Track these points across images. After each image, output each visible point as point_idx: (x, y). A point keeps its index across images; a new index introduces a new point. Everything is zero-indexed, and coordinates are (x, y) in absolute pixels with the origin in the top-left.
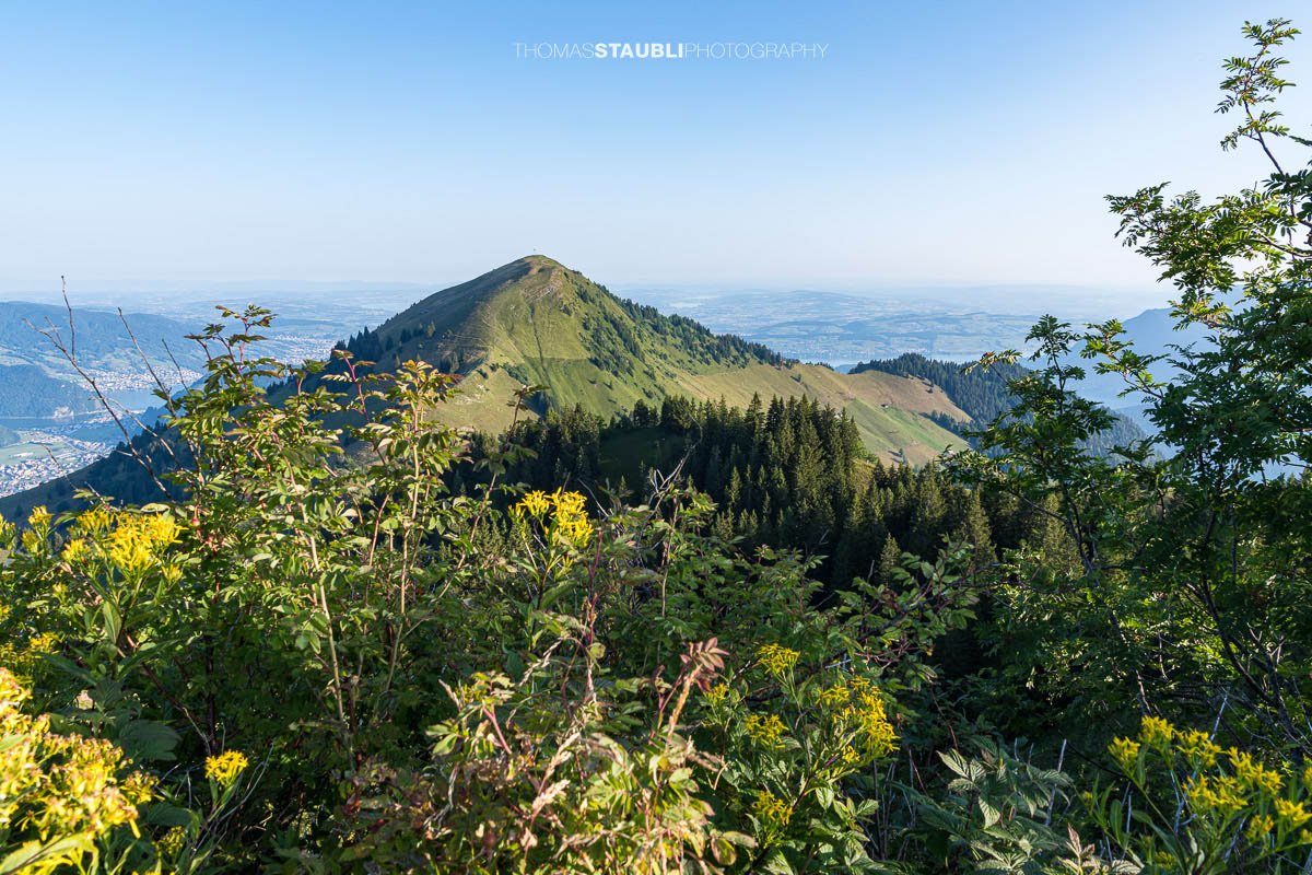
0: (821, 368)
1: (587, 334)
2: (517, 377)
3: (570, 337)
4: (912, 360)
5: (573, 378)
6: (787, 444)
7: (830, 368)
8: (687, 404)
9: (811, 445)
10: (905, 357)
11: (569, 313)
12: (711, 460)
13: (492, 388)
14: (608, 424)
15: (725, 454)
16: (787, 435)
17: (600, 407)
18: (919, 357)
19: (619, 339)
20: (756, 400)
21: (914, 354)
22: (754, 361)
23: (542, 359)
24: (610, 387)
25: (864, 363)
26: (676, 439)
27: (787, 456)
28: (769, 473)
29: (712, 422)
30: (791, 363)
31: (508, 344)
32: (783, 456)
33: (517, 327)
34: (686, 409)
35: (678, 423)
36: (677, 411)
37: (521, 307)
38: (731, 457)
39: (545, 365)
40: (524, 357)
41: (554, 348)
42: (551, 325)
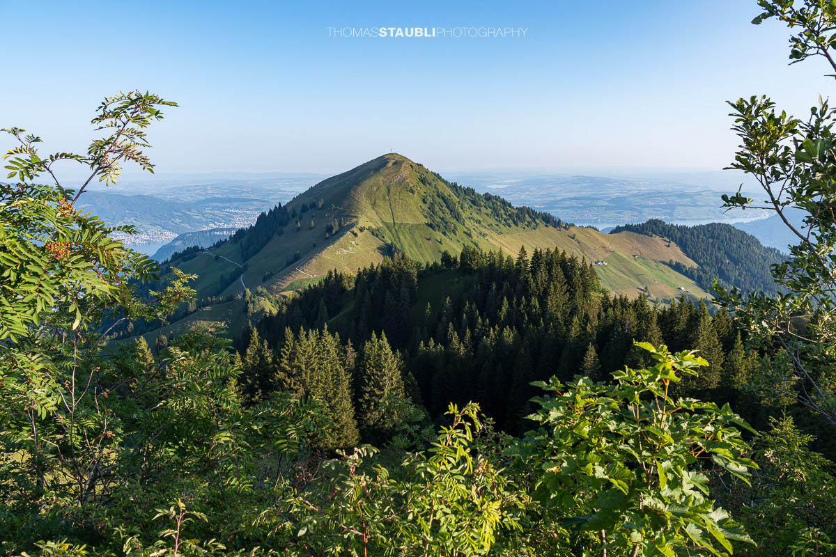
0: (591, 230)
1: (425, 207)
2: (377, 236)
3: (414, 208)
4: (655, 224)
5: (415, 237)
6: (542, 281)
7: (596, 229)
8: (477, 254)
9: (559, 282)
10: (650, 222)
11: (413, 192)
12: (489, 292)
13: (360, 243)
14: (425, 268)
15: (500, 287)
16: (542, 275)
17: (433, 256)
18: (660, 222)
19: (447, 210)
20: (523, 251)
21: (656, 220)
22: (542, 225)
23: (394, 223)
24: (440, 243)
25: (621, 226)
26: (469, 278)
27: (542, 289)
28: (529, 301)
29: (492, 265)
30: (568, 226)
31: (372, 213)
32: (539, 290)
33: (378, 202)
34: (476, 257)
35: (471, 266)
36: (470, 258)
37: (381, 189)
38: (503, 290)
39: (396, 228)
40: (383, 222)
41: (402, 216)
42: (401, 201)
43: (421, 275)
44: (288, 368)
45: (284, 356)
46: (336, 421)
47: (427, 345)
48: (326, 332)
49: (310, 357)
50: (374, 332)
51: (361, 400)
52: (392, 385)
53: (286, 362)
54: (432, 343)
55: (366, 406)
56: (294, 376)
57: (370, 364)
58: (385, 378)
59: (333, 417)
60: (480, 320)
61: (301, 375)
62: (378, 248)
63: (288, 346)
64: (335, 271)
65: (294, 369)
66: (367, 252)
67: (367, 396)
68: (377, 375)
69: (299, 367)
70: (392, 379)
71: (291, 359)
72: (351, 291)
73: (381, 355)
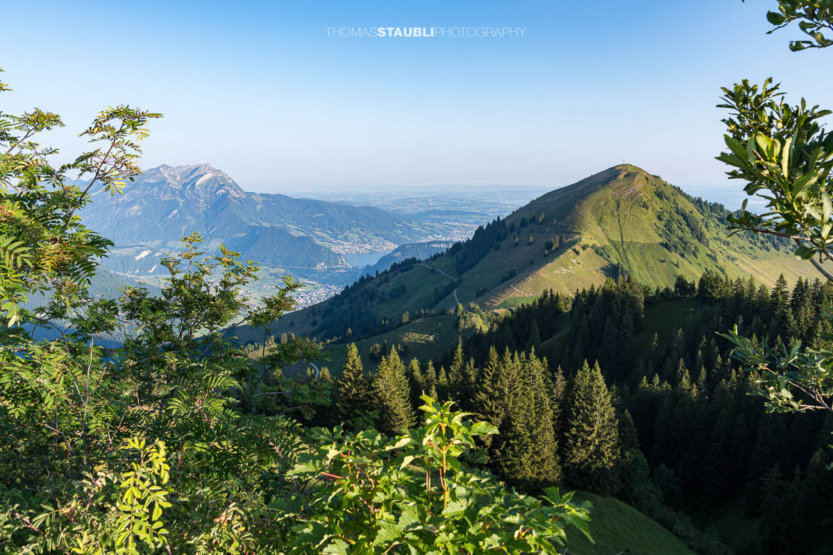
1: (661, 224)
2: (602, 255)
3: (647, 225)
5: (647, 258)
6: (806, 319)
8: (721, 280)
11: (647, 208)
13: (582, 262)
14: (654, 293)
15: (747, 322)
16: (807, 311)
17: (666, 281)
19: (687, 229)
20: (782, 280)
23: (623, 242)
24: (677, 266)
26: (709, 308)
27: (805, 329)
29: (739, 296)
31: (596, 229)
32: (801, 329)
33: (605, 217)
34: (719, 285)
35: (712, 295)
36: (712, 285)
37: (609, 203)
38: (753, 326)
39: (625, 247)
40: (609, 240)
41: (632, 234)
42: (632, 217)
43: (649, 302)
44: (490, 390)
45: (487, 376)
46: (537, 453)
47: (650, 381)
48: (532, 356)
49: (514, 381)
50: (586, 360)
51: (567, 434)
52: (603, 422)
53: (489, 383)
54: (657, 379)
55: (572, 442)
56: (496, 399)
57: (580, 396)
58: (595, 413)
59: (534, 449)
60: (719, 359)
61: (503, 399)
62: (602, 269)
63: (492, 366)
64: (551, 290)
65: (497, 392)
66: (589, 272)
67: (574, 431)
68: (587, 408)
69: (501, 391)
70: (604, 416)
71: (494, 381)
72: (567, 313)
73: (592, 387)
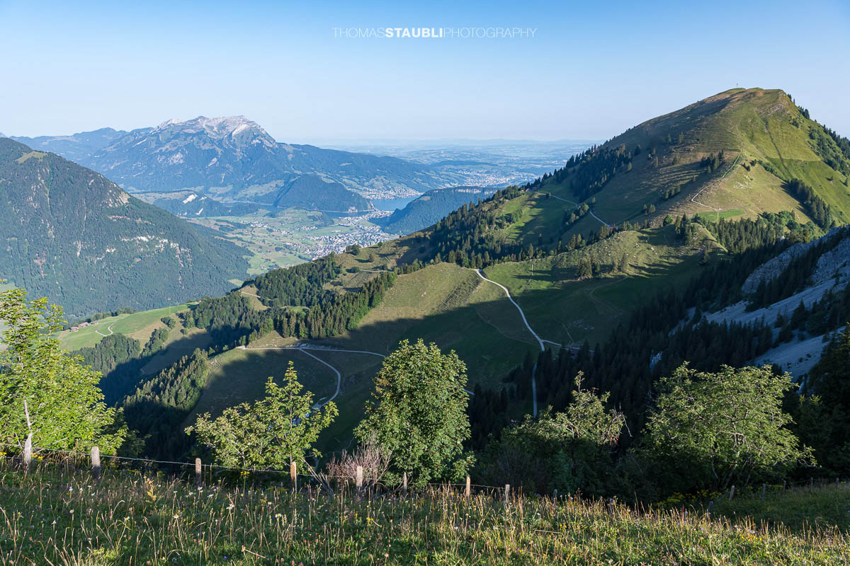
1: (814, 143)
3: (801, 144)
5: (811, 176)
11: (797, 126)
13: (753, 178)
23: (782, 160)
24: (845, 184)
31: (752, 147)
33: (756, 135)
37: (757, 121)
39: (785, 164)
40: (767, 157)
41: (790, 152)
42: (785, 135)
62: (782, 186)
66: (765, 188)
